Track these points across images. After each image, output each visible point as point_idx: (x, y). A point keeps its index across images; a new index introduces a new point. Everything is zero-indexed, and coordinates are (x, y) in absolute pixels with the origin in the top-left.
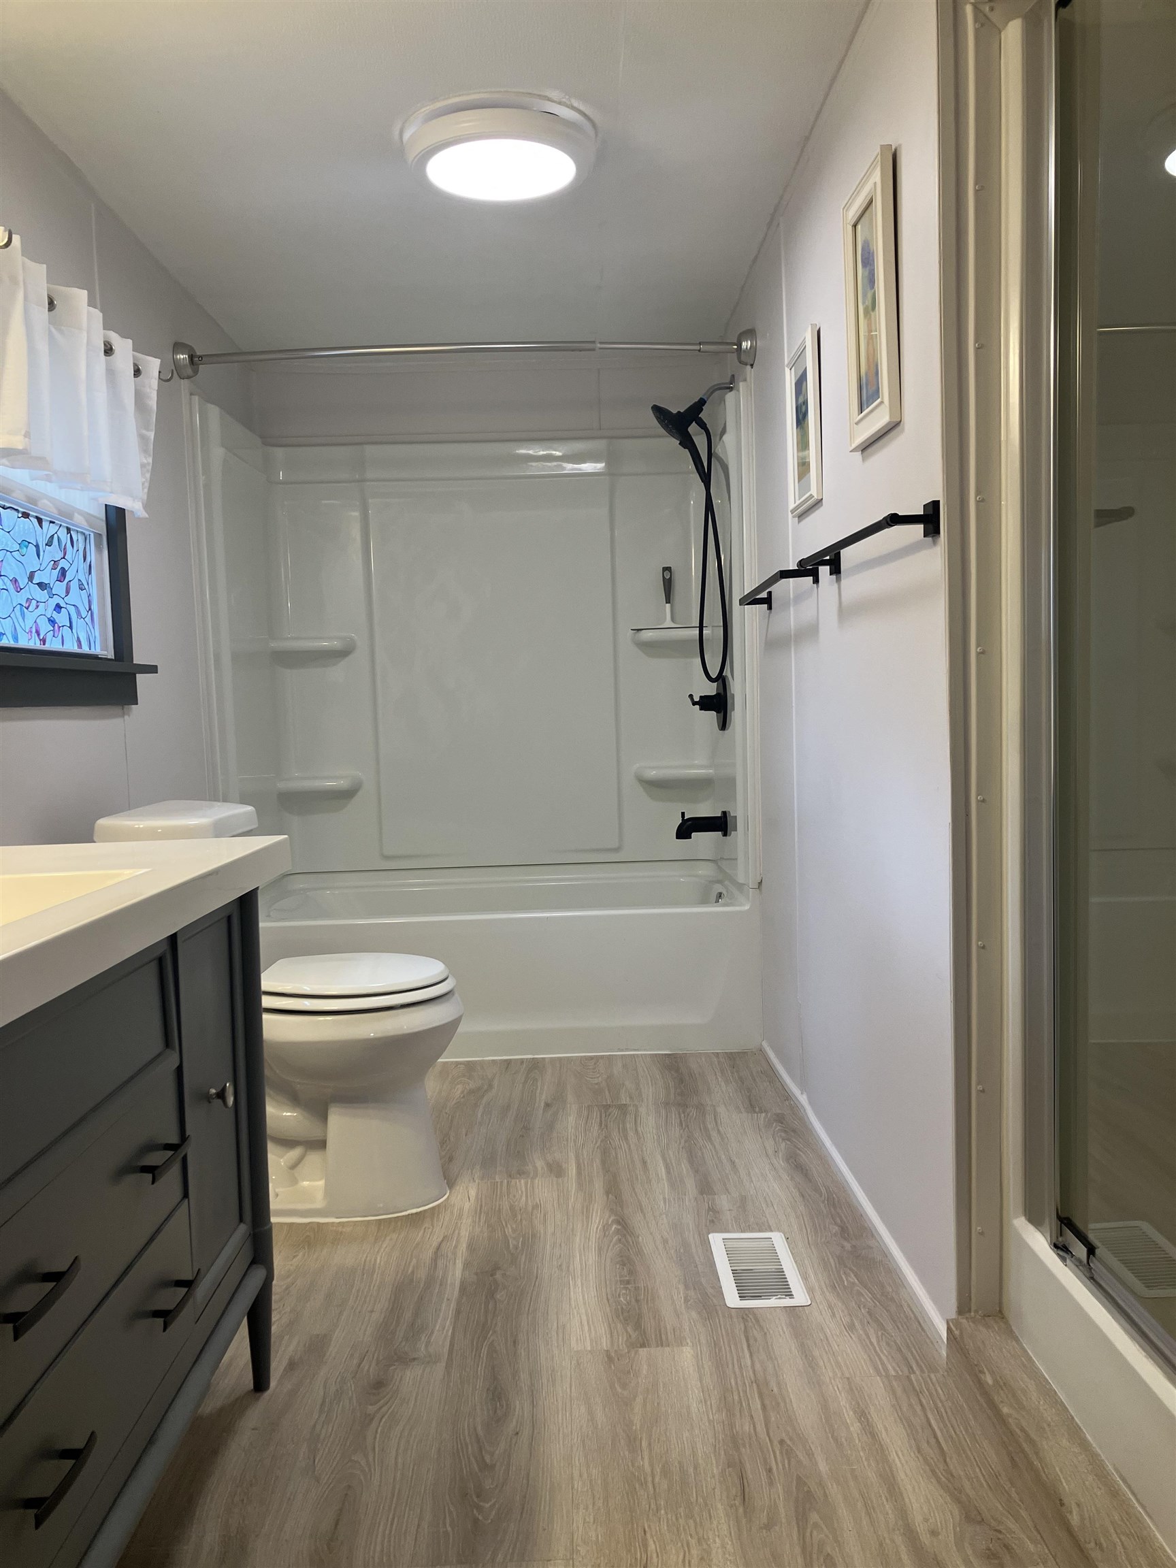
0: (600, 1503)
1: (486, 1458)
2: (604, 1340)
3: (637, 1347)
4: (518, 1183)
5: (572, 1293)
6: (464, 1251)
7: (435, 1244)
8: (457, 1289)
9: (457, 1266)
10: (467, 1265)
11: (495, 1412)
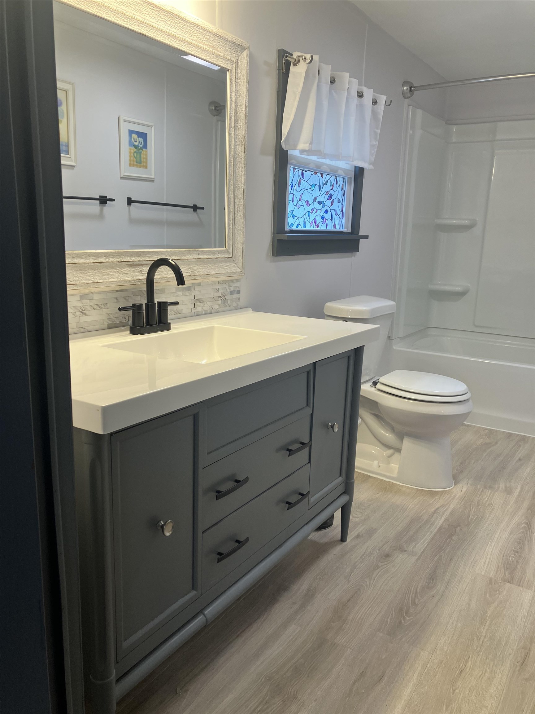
0: (455, 638)
1: (416, 601)
2: (492, 573)
3: (506, 582)
4: (487, 491)
5: (487, 548)
6: (448, 513)
7: (437, 506)
8: (437, 529)
9: (442, 519)
10: (446, 520)
11: (429, 584)
